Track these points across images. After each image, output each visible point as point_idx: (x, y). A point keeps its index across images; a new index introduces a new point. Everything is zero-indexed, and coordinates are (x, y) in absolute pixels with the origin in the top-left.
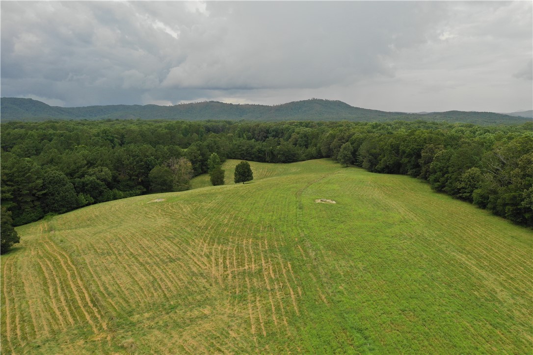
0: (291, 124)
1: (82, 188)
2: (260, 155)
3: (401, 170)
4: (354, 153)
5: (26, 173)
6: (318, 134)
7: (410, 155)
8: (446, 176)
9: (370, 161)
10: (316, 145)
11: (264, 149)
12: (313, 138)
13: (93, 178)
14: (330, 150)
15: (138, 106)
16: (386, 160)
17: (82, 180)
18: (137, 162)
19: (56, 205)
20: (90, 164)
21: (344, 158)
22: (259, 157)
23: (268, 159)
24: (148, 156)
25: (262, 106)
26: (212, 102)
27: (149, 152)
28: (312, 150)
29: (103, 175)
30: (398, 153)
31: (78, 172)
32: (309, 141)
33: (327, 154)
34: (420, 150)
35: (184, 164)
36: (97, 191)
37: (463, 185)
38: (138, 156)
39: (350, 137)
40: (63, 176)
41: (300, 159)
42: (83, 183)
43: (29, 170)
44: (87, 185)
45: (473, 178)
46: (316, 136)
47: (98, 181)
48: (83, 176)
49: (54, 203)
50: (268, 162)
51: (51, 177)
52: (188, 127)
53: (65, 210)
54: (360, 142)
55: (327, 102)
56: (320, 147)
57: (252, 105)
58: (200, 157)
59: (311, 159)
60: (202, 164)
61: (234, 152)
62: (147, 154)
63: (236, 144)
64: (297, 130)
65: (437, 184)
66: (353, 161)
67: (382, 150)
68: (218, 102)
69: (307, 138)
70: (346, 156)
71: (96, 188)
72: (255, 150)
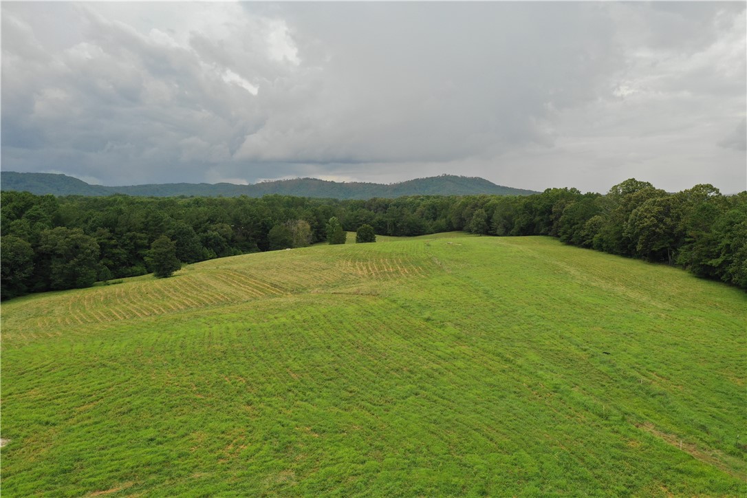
0: (416, 198)
1: (206, 242)
2: (380, 227)
3: (535, 230)
4: (489, 220)
5: (160, 223)
6: (448, 204)
7: (542, 213)
8: (573, 227)
9: (505, 226)
10: (446, 217)
11: (385, 219)
12: (443, 209)
13: (215, 233)
14: (462, 220)
15: (207, 184)
16: (521, 221)
17: (206, 235)
18: (255, 223)
19: (185, 256)
20: (212, 221)
21: (477, 226)
22: (380, 229)
23: (389, 231)
24: (264, 217)
25: (375, 184)
26: (307, 179)
27: (266, 213)
28: (442, 222)
29: (225, 231)
30: (531, 212)
31: (200, 227)
32: (438, 213)
33: (459, 226)
34: (551, 206)
35: (302, 226)
36: (219, 247)
37: (586, 232)
38: (255, 216)
39: (483, 204)
40: (191, 228)
41: (427, 232)
42: (207, 237)
43: (162, 220)
44: (211, 239)
45: (595, 225)
46: (445, 207)
47: (221, 237)
48: (205, 231)
49: (183, 254)
50: (389, 235)
51: (180, 228)
52: (290, 199)
53: (193, 260)
54: (494, 207)
55: (463, 179)
56: (450, 219)
57: (361, 183)
58: (316, 223)
59: (440, 232)
60: (318, 231)
61: (350, 224)
62: (264, 215)
63: (352, 215)
64: (423, 203)
65: (564, 237)
66: (487, 229)
67: (517, 212)
68: (316, 180)
69: (436, 210)
70: (479, 223)
71: (218, 245)
72: (374, 221)
